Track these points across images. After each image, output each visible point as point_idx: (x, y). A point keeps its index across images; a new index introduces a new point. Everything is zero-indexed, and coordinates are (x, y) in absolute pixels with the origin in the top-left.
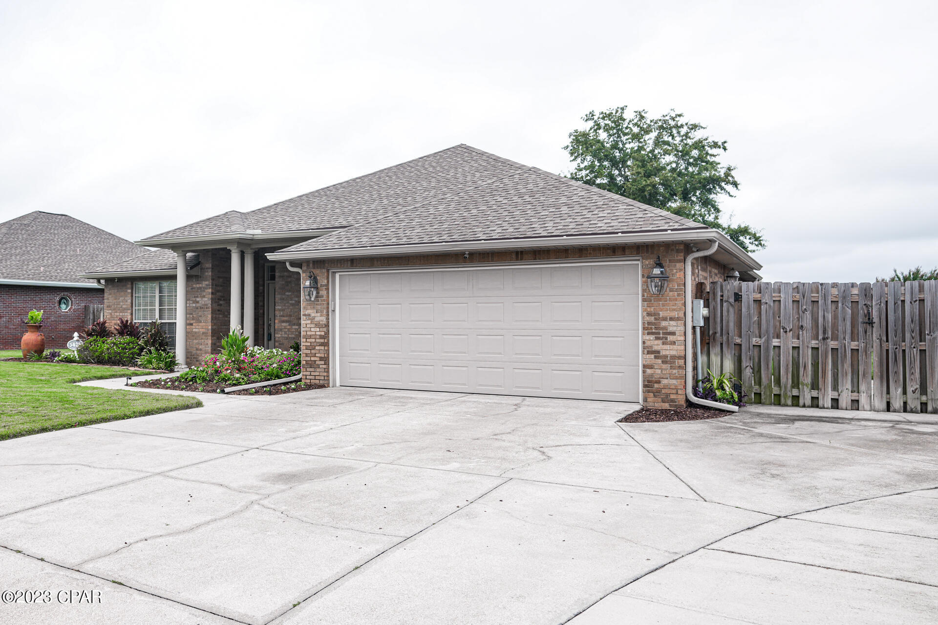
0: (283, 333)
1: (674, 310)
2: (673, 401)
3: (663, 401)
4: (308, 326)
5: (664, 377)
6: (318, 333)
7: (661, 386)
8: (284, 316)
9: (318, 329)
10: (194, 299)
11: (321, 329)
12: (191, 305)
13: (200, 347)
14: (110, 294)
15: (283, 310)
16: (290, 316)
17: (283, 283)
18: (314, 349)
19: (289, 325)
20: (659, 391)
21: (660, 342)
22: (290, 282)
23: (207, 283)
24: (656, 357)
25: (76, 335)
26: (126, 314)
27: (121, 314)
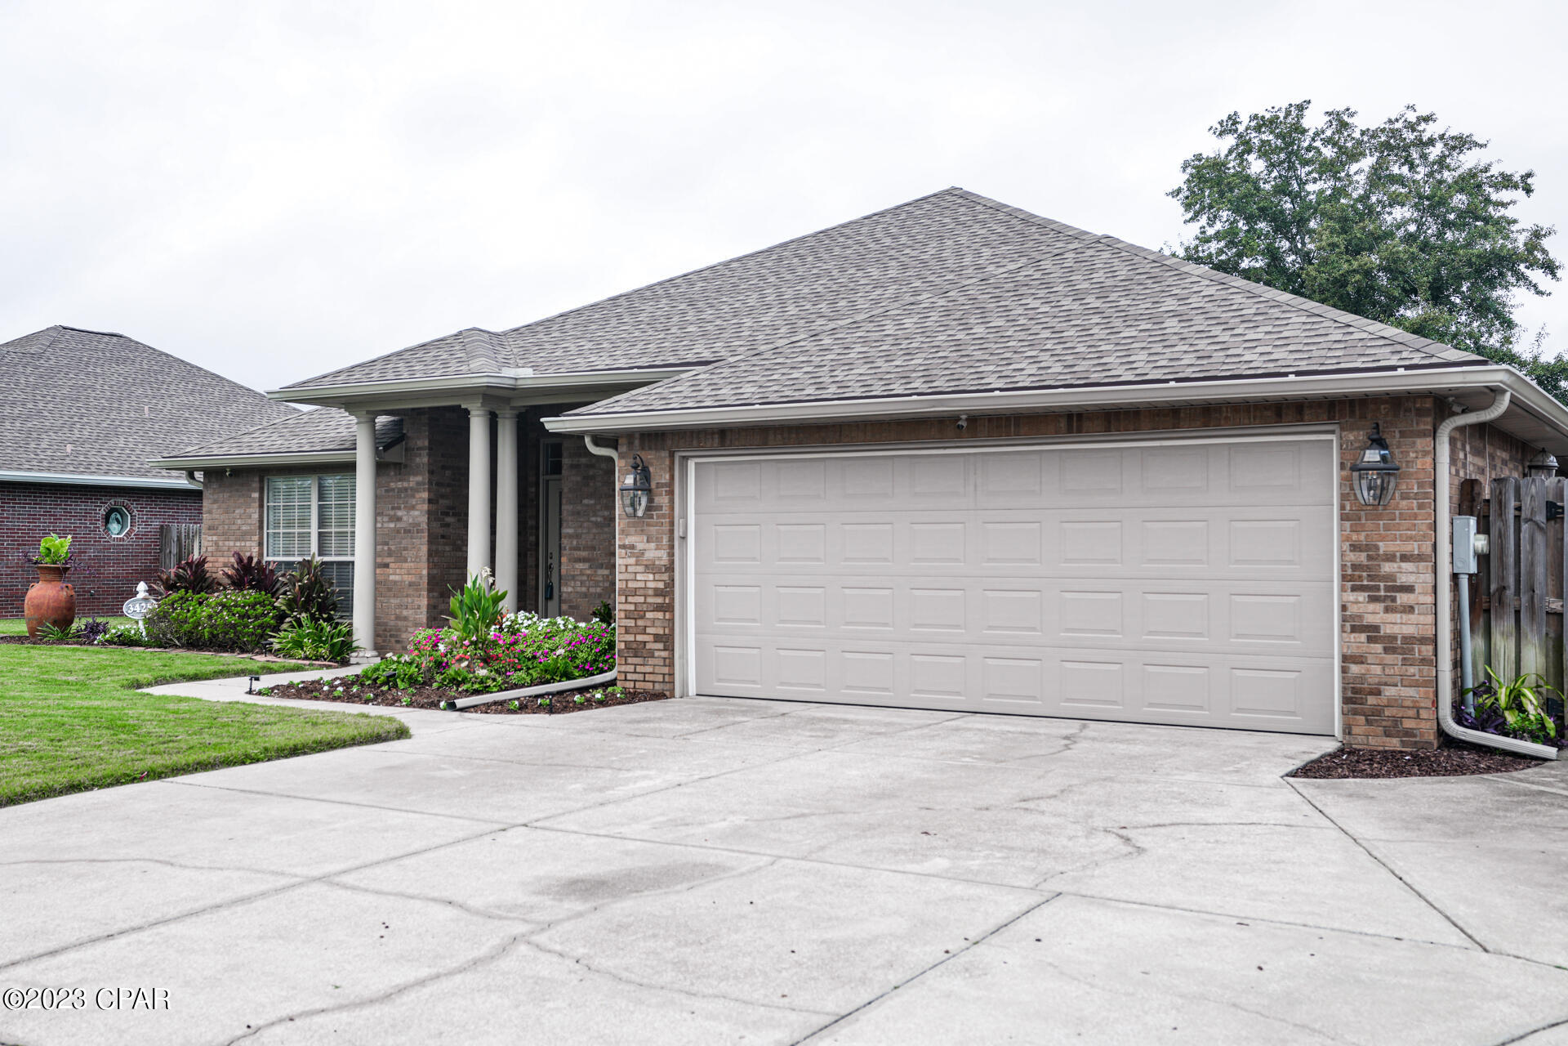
0: (579, 583)
1: (1411, 538)
2: (1409, 733)
3: (1387, 734)
4: (630, 569)
5: (1389, 680)
6: (651, 585)
7: (1382, 700)
8: (580, 550)
9: (651, 577)
10: (392, 513)
11: (657, 577)
12: (386, 525)
13: (405, 613)
14: (215, 502)
15: (578, 536)
16: (593, 548)
17: (579, 479)
18: (643, 617)
19: (590, 567)
20: (1377, 711)
21: (1379, 607)
22: (593, 478)
23: (419, 478)
24: (1370, 640)
25: (142, 587)
26: (248, 544)
27: (239, 544)
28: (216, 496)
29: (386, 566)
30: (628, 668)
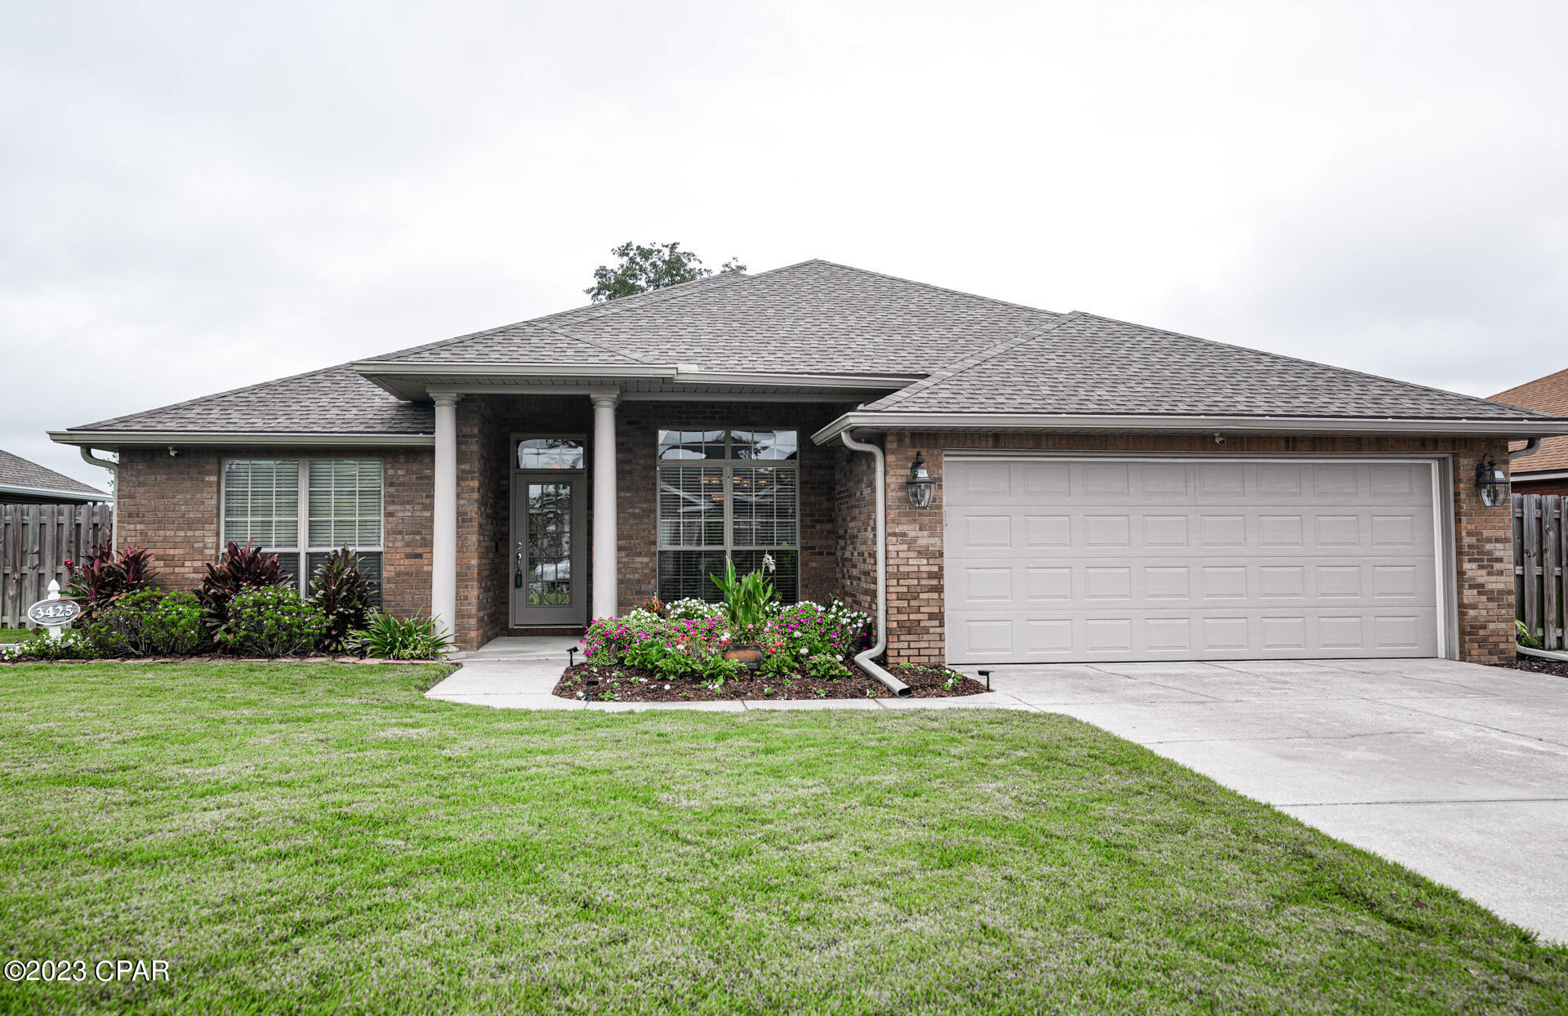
2: (1502, 652)
3: (1491, 653)
4: (901, 554)
5: (1491, 618)
6: (924, 568)
7: (1487, 632)
9: (925, 561)
11: (931, 561)
20: (1485, 639)
21: (1485, 571)
24: (1481, 593)
25: (53, 586)
26: (197, 533)
27: (182, 533)
28: (142, 479)
29: (419, 556)
30: (901, 645)
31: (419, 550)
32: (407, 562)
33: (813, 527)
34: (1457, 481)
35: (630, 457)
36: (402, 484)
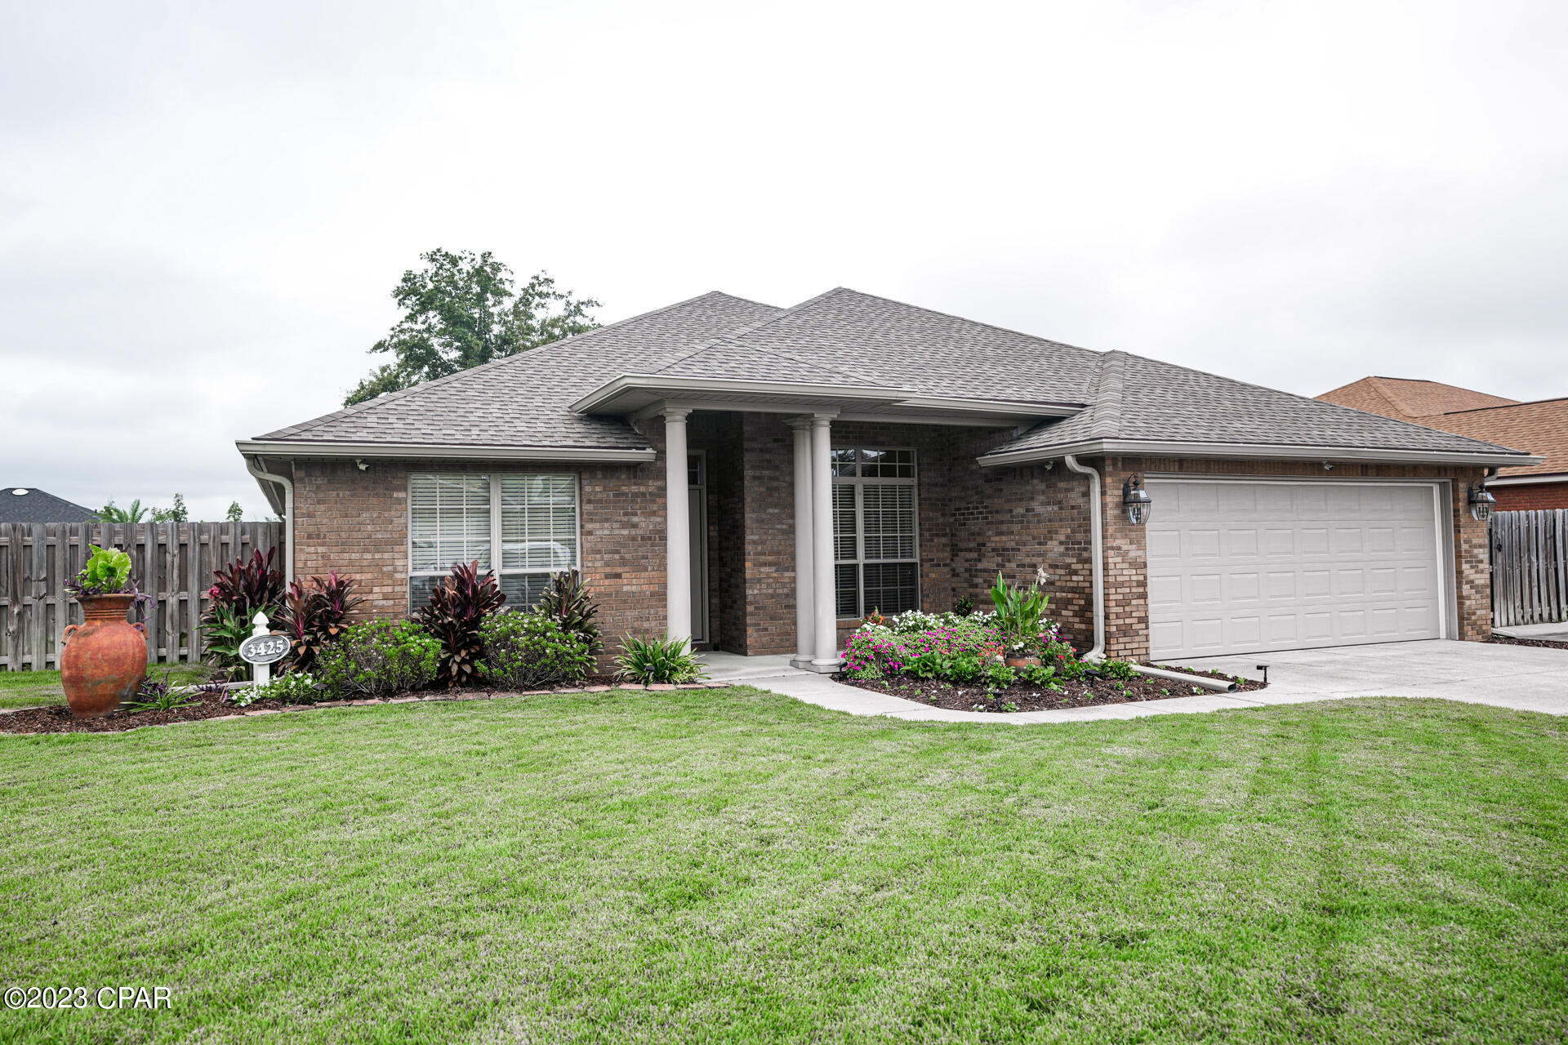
0: (764, 586)
2: (1484, 632)
3: (1478, 634)
4: (1118, 566)
5: (1478, 607)
6: (1134, 578)
7: (1476, 617)
8: (765, 554)
9: (1134, 572)
11: (1139, 572)
14: (321, 502)
15: (763, 543)
16: (779, 553)
17: (762, 489)
18: (1129, 604)
19: (776, 571)
20: (1475, 623)
21: (1473, 571)
22: (776, 489)
24: (1471, 588)
25: (261, 619)
26: (386, 556)
27: (369, 556)
28: (321, 495)
29: (618, 576)
30: (1122, 646)
31: (619, 570)
32: (607, 582)
33: (932, 540)
34: (1456, 500)
35: (777, 474)
36: (600, 501)
